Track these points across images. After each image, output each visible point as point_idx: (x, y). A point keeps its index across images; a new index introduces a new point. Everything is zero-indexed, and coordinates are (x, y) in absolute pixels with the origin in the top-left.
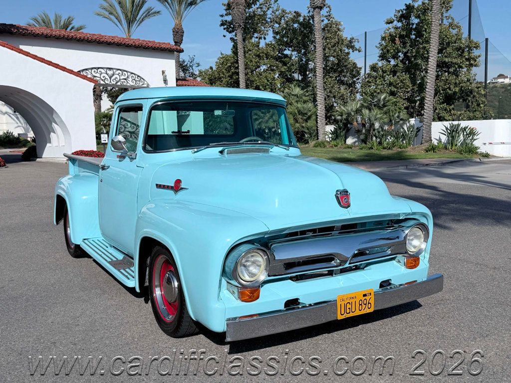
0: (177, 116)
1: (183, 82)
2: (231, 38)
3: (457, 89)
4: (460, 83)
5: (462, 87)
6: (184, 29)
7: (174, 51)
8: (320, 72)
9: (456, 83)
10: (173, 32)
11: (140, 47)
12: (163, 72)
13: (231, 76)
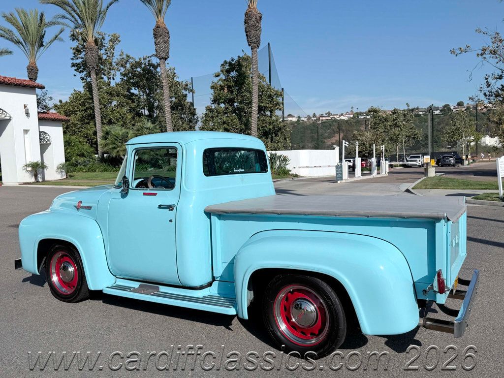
0: (41, 145)
1: (44, 115)
2: (81, 77)
3: (271, 127)
4: (273, 122)
5: (274, 125)
6: (38, 68)
7: (35, 88)
8: (167, 110)
10: (28, 69)
11: (2, 83)
12: (25, 106)
13: (85, 110)
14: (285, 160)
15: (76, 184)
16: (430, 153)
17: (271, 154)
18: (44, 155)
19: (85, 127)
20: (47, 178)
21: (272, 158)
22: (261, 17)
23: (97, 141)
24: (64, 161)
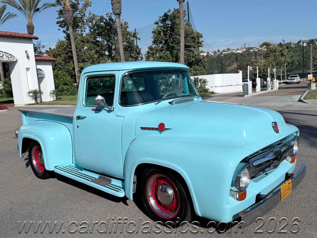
0: (38, 78)
1: (39, 57)
2: (63, 31)
4: (195, 56)
5: (196, 58)
6: (34, 26)
7: (32, 39)
8: (121, 50)
9: (193, 56)
10: (27, 27)
11: (10, 37)
12: (26, 52)
13: (67, 54)
14: (205, 82)
15: (63, 104)
16: (311, 73)
17: (195, 79)
18: (41, 85)
19: (67, 65)
20: (43, 101)
21: (196, 81)
23: (75, 74)
24: (54, 88)
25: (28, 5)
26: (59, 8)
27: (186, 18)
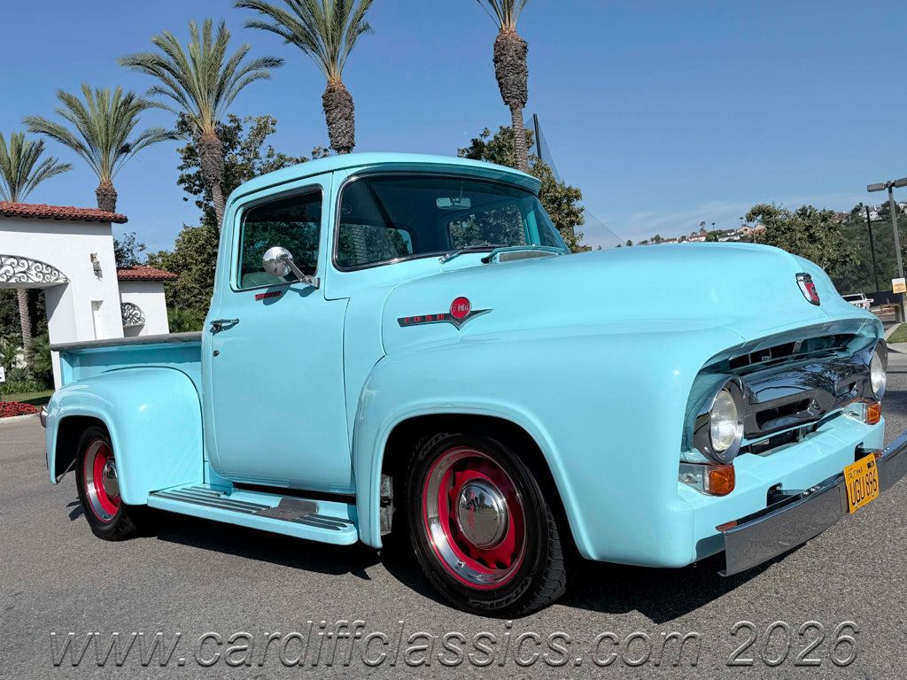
0: (124, 329)
1: (129, 272)
2: (197, 202)
6: (116, 191)
7: (110, 222)
10: (98, 195)
11: (49, 217)
12: (93, 257)
13: (206, 261)
19: (208, 293)
22: (525, 48)
25: (101, 138)
26: (185, 142)
27: (534, 150)
